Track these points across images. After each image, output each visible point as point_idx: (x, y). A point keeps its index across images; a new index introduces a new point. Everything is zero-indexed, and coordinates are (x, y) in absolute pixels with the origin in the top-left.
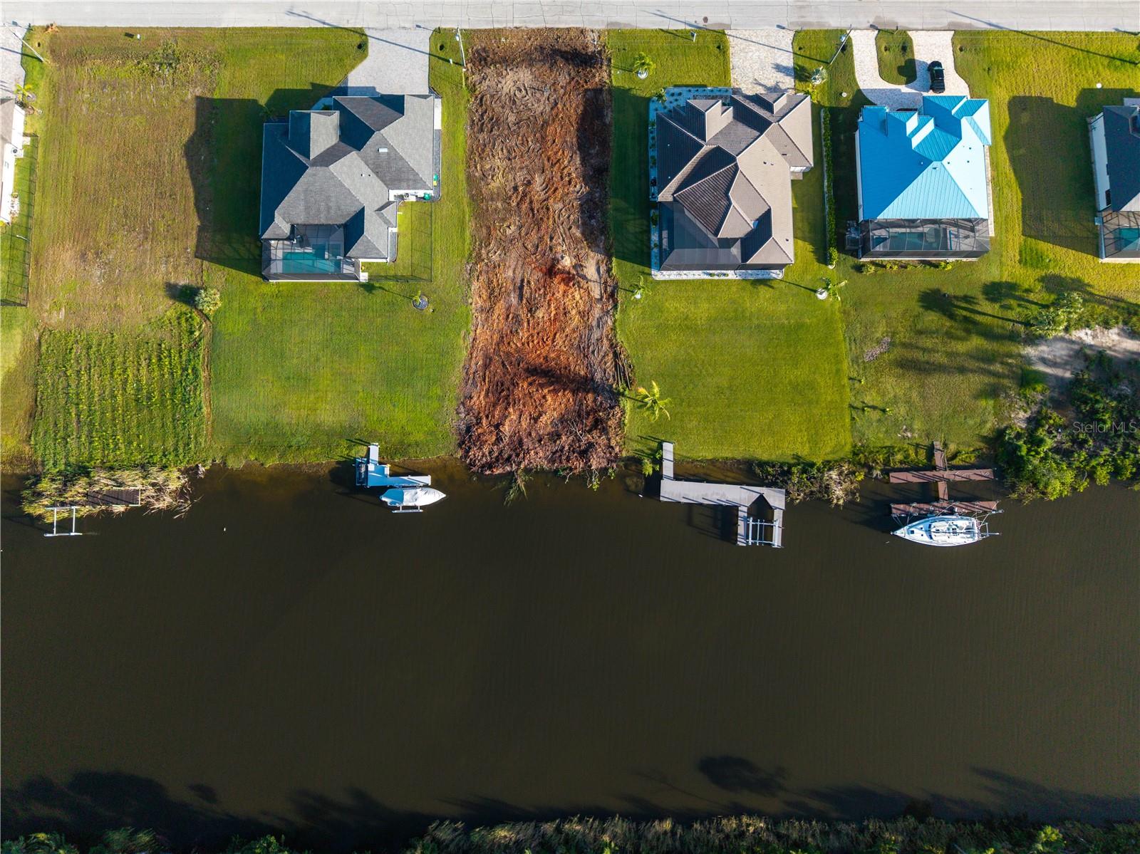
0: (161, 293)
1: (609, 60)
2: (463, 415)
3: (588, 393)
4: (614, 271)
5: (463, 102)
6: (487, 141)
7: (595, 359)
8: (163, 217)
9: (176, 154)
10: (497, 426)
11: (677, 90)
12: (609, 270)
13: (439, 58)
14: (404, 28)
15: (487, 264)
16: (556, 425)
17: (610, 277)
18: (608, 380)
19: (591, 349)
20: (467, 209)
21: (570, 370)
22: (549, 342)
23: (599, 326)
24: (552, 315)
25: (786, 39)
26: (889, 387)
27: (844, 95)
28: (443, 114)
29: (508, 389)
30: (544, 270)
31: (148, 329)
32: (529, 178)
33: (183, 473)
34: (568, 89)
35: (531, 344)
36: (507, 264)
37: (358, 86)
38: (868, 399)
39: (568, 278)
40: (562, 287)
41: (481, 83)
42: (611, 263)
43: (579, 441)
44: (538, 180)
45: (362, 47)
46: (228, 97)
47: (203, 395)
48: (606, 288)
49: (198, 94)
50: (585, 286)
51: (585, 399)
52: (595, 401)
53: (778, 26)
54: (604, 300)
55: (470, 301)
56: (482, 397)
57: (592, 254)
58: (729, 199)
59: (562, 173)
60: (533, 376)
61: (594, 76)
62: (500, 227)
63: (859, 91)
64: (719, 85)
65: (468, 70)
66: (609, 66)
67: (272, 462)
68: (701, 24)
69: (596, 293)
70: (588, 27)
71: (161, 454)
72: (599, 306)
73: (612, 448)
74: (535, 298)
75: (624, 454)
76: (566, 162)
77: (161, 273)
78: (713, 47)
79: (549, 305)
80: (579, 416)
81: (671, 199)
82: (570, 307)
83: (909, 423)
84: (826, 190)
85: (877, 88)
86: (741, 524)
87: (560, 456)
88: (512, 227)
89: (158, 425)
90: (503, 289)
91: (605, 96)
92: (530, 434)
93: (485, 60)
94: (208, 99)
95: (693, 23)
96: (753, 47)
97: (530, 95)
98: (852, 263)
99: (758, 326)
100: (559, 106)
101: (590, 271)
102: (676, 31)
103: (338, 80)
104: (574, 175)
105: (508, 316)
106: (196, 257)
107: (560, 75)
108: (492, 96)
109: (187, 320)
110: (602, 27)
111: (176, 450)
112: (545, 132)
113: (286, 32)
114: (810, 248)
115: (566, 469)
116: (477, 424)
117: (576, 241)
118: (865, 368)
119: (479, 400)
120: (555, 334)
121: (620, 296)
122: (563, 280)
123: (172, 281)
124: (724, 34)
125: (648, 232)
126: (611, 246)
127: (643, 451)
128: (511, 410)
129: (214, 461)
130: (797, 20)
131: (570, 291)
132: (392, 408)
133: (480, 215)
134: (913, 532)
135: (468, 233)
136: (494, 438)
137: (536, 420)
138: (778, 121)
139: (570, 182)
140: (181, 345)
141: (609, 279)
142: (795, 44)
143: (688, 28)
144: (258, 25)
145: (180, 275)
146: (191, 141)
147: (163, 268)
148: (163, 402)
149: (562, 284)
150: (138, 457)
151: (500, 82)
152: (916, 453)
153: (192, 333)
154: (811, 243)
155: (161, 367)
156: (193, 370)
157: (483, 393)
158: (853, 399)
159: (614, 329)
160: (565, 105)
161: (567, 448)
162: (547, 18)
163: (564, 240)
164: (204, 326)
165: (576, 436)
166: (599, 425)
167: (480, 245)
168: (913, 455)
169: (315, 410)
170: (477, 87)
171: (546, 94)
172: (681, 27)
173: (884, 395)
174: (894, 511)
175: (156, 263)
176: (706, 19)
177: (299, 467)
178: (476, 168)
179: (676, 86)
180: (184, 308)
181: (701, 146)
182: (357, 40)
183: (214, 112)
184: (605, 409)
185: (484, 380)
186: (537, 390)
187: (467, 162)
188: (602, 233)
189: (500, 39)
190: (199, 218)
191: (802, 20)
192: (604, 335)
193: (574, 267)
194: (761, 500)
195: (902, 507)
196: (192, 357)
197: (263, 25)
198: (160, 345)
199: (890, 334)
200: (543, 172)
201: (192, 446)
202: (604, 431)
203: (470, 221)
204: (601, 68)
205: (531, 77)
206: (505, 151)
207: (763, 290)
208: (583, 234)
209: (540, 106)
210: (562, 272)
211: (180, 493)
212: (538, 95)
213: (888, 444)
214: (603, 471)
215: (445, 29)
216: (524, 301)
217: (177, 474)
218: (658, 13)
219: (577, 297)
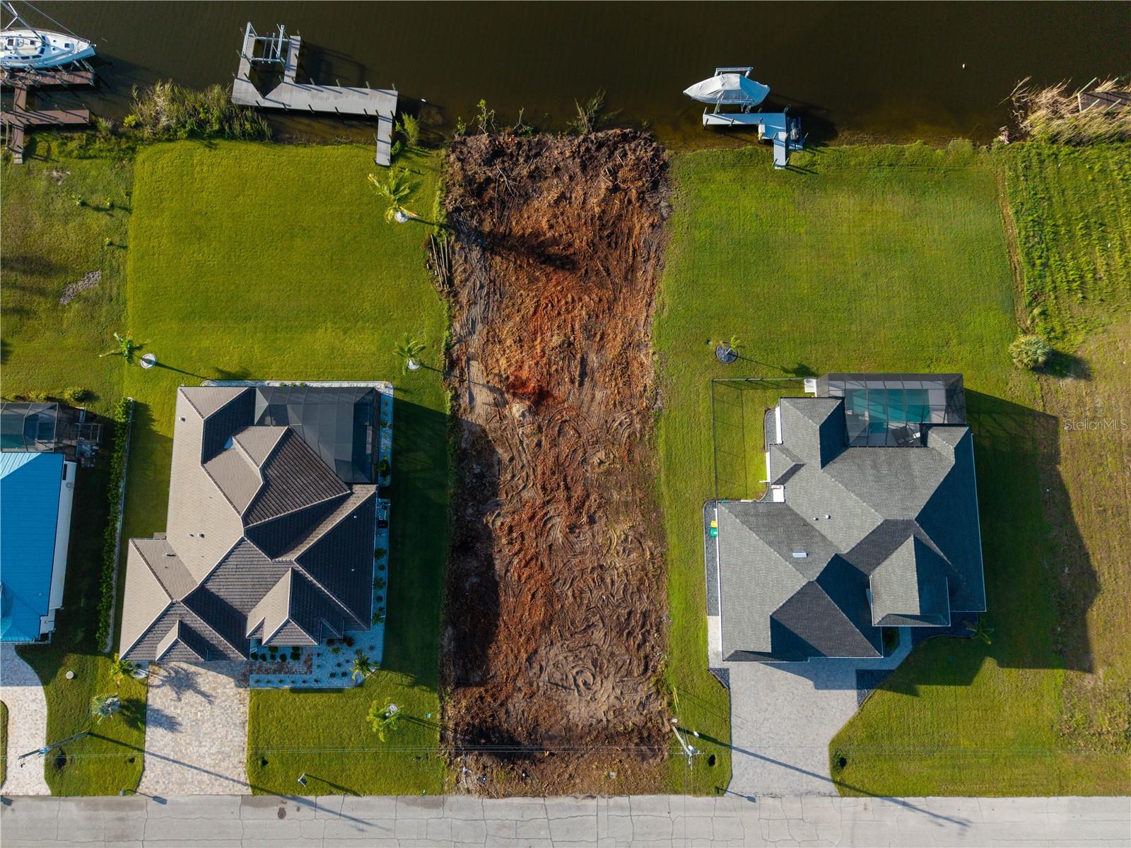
0: (1095, 367)
1: (443, 739)
2: (663, 204)
3: (491, 232)
4: (449, 395)
5: (675, 663)
6: (636, 598)
7: (479, 277)
8: (1111, 478)
9: (1107, 576)
10: (615, 189)
11: (337, 683)
12: (456, 397)
13: (714, 741)
14: (774, 796)
15: (633, 407)
16: (535, 191)
17: (455, 389)
18: (462, 248)
19: (485, 290)
20: (664, 489)
21: (515, 263)
22: (543, 302)
23: (473, 323)
24: (539, 340)
25: (154, 777)
26: (72, 236)
27: (70, 675)
28: (706, 642)
29: (601, 238)
30: (550, 401)
31: (1105, 319)
32: (572, 538)
33: (1028, 133)
34: (510, 686)
35: (570, 300)
36: (603, 408)
37: (841, 691)
38: (104, 219)
39: (515, 387)
40: (524, 374)
41: (648, 697)
42: (452, 406)
43: (504, 170)
44: (558, 535)
45: (840, 763)
46: (1042, 671)
47: (1015, 231)
48: (461, 375)
49: (1089, 676)
50: (491, 377)
51: (494, 224)
52: (481, 221)
53: (163, 801)
54: (464, 358)
55: (656, 357)
56: (638, 227)
57: (480, 422)
58: (265, 476)
59: (522, 544)
60: (567, 257)
61: (468, 709)
62: (614, 462)
63: (45, 682)
64: (268, 691)
65: (669, 720)
66: (445, 728)
67: (913, 147)
68: (290, 806)
69: (476, 367)
70: (475, 799)
71: (1060, 157)
72: (472, 350)
73: (459, 159)
74: (563, 359)
75: (443, 152)
76: (516, 561)
77: (1100, 393)
78: (274, 764)
79: (543, 351)
80: (503, 202)
81: (357, 488)
82: (514, 347)
83: (52, 189)
84: (121, 517)
85: (15, 688)
86: (294, 61)
87: (530, 150)
88: (596, 460)
89: (1069, 193)
90: (609, 373)
91: (452, 673)
92: (571, 178)
93: (641, 739)
94: (1072, 669)
95: (305, 808)
96: (208, 763)
97: (571, 677)
98: (97, 405)
99: (247, 319)
100: (525, 656)
101: (483, 397)
102: (331, 793)
103: (872, 701)
104: (504, 541)
105: (602, 338)
106: (1055, 418)
107: (523, 712)
108: (629, 673)
109: (1053, 329)
110: (452, 799)
111: (1042, 162)
112: (546, 610)
113: (962, 788)
114: (156, 427)
115: (523, 134)
116: (643, 192)
117: (504, 441)
118: (102, 262)
119: (641, 223)
120: (535, 313)
121: (440, 360)
122: (524, 384)
123: (1082, 383)
124: (253, 787)
125: (395, 452)
126: (451, 431)
127: (417, 155)
128: (597, 210)
129: (989, 149)
130: (130, 814)
131: (513, 368)
132: (760, 213)
133: (644, 481)
134: (67, 45)
135: (662, 452)
136: (620, 174)
137: (562, 197)
138: (172, 605)
139: (511, 530)
140: (1056, 298)
141: (457, 385)
142: (139, 768)
143: (311, 798)
144: (1008, 801)
145: (1073, 390)
146: (1089, 599)
147: (1099, 401)
148: (1068, 223)
149: (524, 378)
150: (1090, 152)
151: (617, 698)
152: (49, 150)
153: (1043, 313)
154: (154, 432)
155: (1078, 268)
156: (1034, 265)
157: (636, 231)
158: (125, 221)
159: (452, 318)
160: (516, 658)
161: (521, 160)
162: (543, 814)
163: (521, 442)
164: (1029, 322)
165: (508, 177)
166: (477, 189)
167: (642, 436)
168: (54, 145)
169: (861, 211)
170: (654, 690)
171: (545, 677)
172: (323, 800)
173: (81, 225)
174: (90, 75)
175: (1110, 409)
176: (282, 814)
177: (877, 141)
178: (651, 554)
179: (339, 690)
180: (1059, 346)
181: (299, 560)
182: (848, 774)
183: (1060, 646)
184: (467, 208)
185: (634, 250)
186: (561, 236)
187: (665, 563)
188: (464, 452)
189: (618, 775)
190: (1059, 475)
191: (121, 814)
192: (466, 309)
193: (506, 402)
194: (264, 89)
195: (78, 81)
196: (1039, 282)
197: (1002, 800)
198: (1084, 298)
199: (60, 308)
200: (550, 546)
201: (1020, 167)
202: (469, 180)
203: (659, 472)
204: (457, 724)
205: (569, 707)
206: (608, 581)
207: (232, 368)
208: (493, 451)
209: (554, 655)
210: (522, 397)
211: (1027, 108)
212: (558, 676)
213: (85, 162)
214: (472, 131)
215: (708, 794)
216: (578, 356)
217: (1035, 132)
218: (361, 826)
219: (503, 362)
